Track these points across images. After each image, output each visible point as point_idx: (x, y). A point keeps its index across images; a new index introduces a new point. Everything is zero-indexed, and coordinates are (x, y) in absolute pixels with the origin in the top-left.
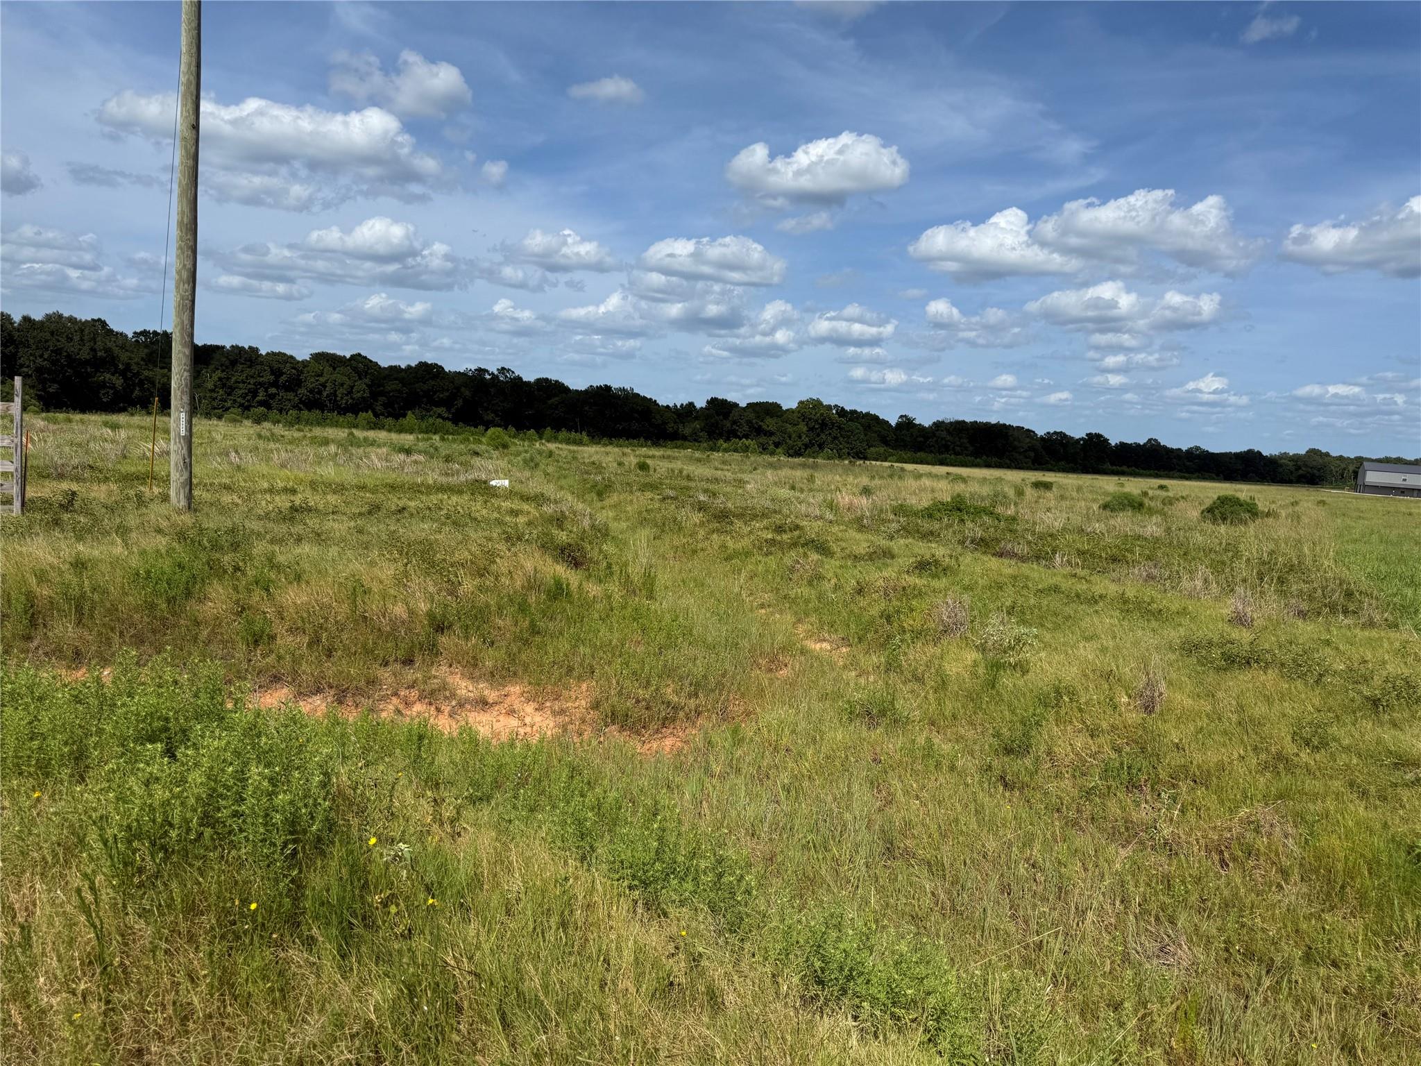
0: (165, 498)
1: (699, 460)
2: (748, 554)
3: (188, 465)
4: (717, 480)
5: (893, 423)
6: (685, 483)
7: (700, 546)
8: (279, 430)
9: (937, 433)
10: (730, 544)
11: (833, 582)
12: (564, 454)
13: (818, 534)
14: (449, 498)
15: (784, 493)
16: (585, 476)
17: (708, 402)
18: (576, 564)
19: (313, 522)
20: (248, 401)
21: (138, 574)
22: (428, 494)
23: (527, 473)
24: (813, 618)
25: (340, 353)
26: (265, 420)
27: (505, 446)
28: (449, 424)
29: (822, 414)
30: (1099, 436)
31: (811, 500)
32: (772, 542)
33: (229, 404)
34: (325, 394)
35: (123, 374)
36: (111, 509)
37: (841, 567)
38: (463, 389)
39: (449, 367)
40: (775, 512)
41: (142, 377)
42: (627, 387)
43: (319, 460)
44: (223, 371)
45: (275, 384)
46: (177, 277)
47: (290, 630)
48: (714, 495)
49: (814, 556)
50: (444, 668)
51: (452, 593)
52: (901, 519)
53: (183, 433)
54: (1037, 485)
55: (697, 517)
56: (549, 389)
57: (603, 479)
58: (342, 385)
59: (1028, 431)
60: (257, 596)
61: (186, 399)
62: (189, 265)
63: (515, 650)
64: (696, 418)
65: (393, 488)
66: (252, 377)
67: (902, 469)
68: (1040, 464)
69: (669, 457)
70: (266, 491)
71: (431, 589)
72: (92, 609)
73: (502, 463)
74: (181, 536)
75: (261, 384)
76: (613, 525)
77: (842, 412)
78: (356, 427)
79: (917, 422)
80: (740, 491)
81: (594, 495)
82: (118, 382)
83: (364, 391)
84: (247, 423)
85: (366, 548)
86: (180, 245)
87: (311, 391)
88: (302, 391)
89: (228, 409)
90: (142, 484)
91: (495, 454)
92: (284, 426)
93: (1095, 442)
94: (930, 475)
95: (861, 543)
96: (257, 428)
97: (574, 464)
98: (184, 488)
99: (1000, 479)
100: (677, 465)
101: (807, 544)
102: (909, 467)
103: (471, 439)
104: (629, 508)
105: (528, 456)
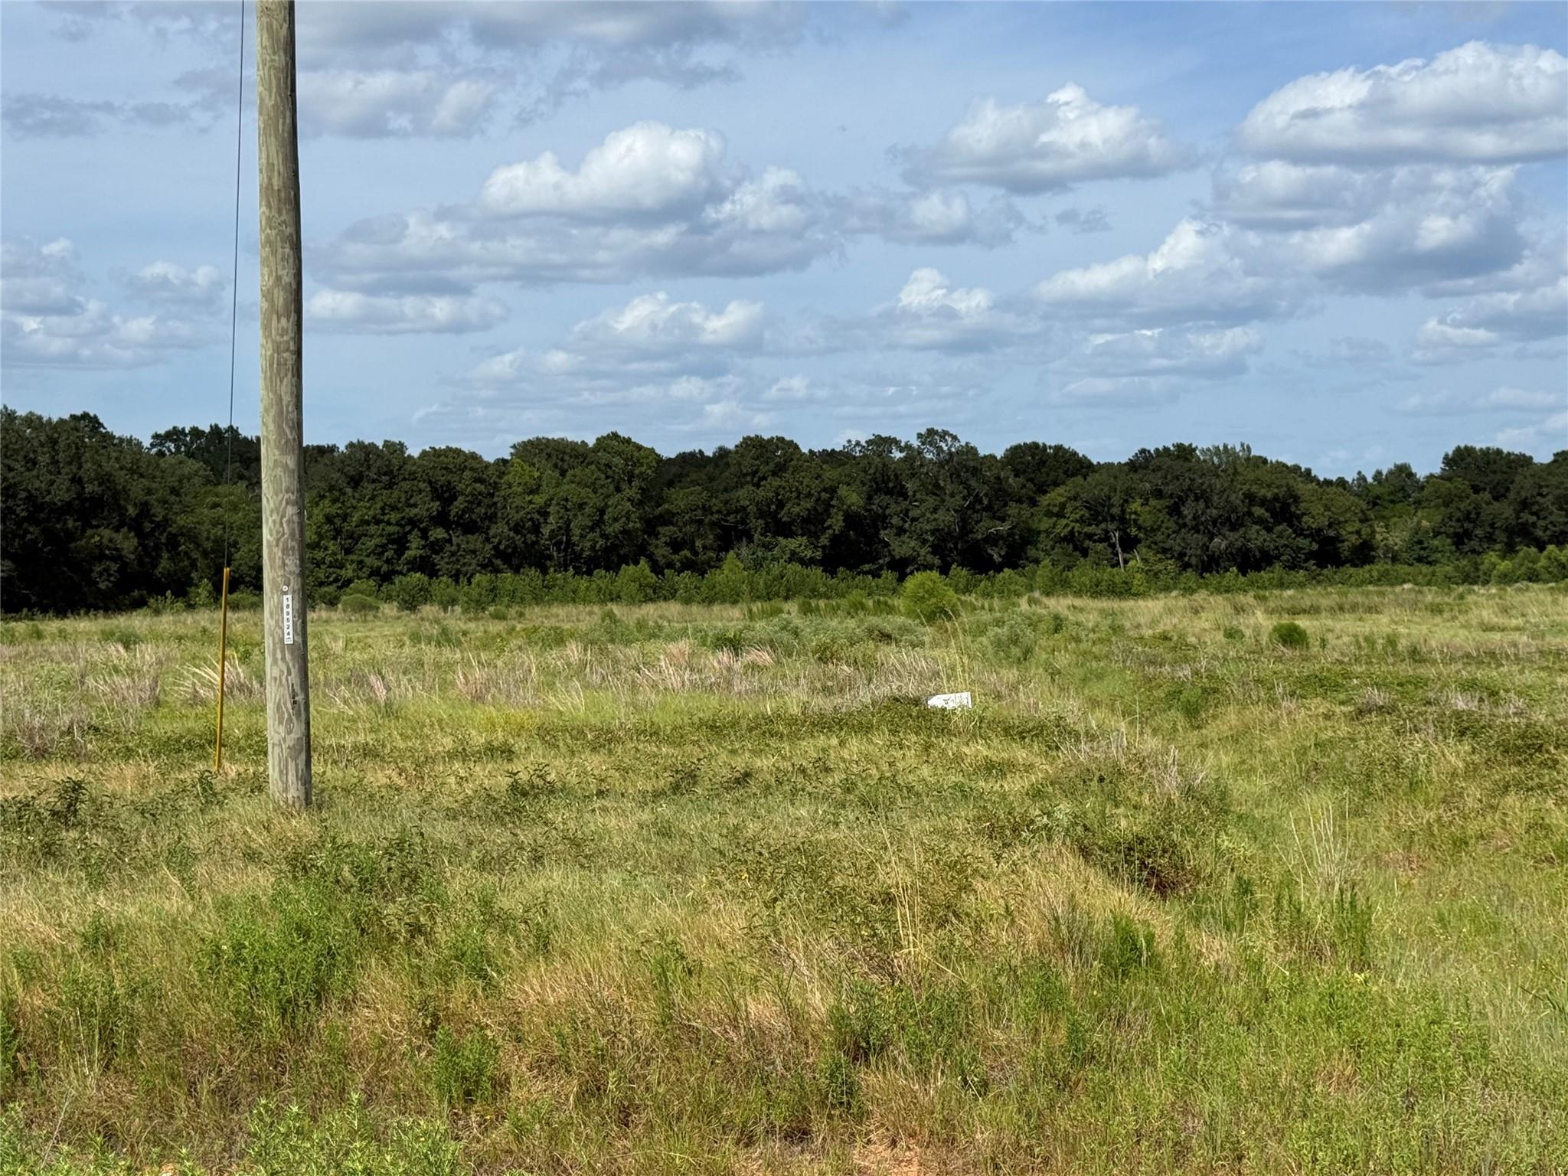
0: (258, 786)
1: (1436, 609)
3: (302, 708)
4: (1493, 656)
6: (1406, 670)
7: (1472, 828)
8: (455, 620)
12: (1091, 619)
14: (842, 744)
16: (1150, 670)
17: (1447, 461)
18: (1161, 886)
19: (559, 816)
20: (388, 561)
21: (218, 953)
22: (794, 737)
23: (1011, 675)
26: (425, 601)
27: (949, 614)
28: (817, 573)
33: (348, 572)
34: (546, 531)
35: (136, 526)
36: (149, 813)
38: (843, 491)
41: (173, 530)
43: (550, 678)
44: (334, 501)
45: (441, 519)
46: (265, 305)
47: (537, 1066)
48: (1493, 694)
50: (882, 1150)
51: (884, 967)
53: (289, 640)
55: (1455, 754)
56: (1042, 468)
57: (1196, 673)
58: (581, 506)
60: (462, 987)
61: (292, 563)
62: (287, 278)
63: (1042, 1102)
64: (1420, 503)
65: (715, 729)
66: (394, 508)
69: (1354, 607)
70: (452, 755)
71: (834, 959)
72: (132, 1034)
73: (950, 655)
74: (299, 864)
75: (413, 522)
76: (1239, 788)
78: (615, 598)
81: (1177, 715)
82: (127, 543)
83: (628, 516)
84: (389, 609)
85: (680, 870)
86: (268, 236)
87: (517, 528)
88: (499, 529)
89: (348, 582)
90: (200, 758)
91: (928, 633)
92: (466, 611)
96: (410, 620)
97: (1118, 644)
98: (295, 759)
100: (1381, 624)
103: (870, 603)
104: (1271, 743)
105: (1003, 631)
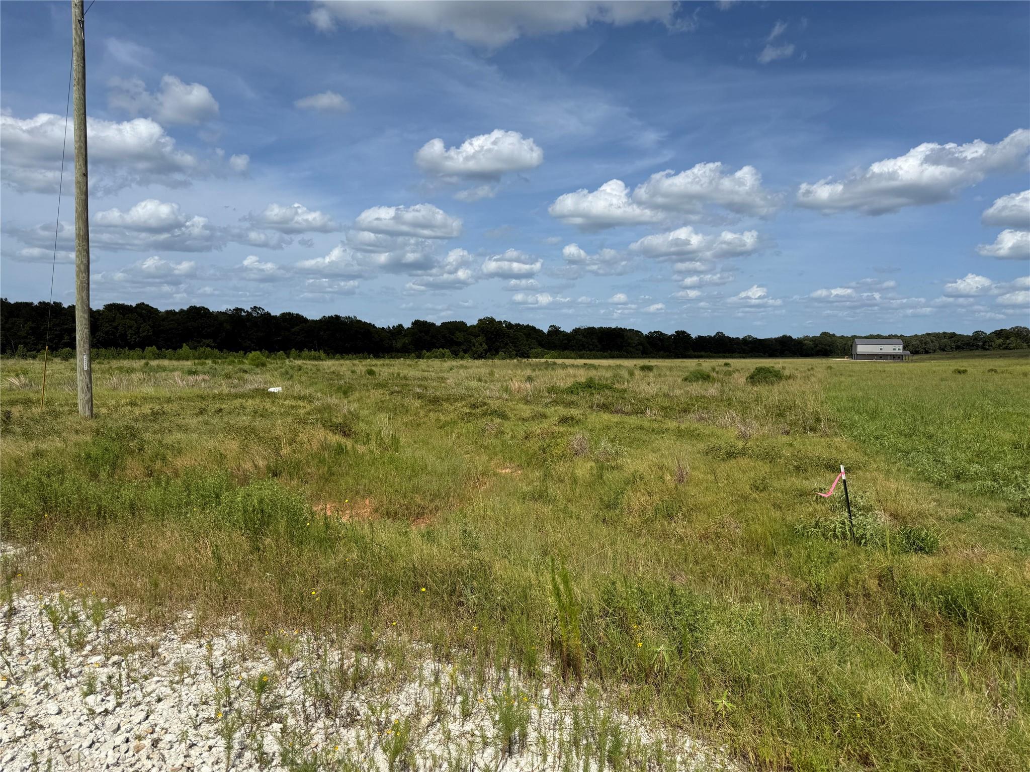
0: (75, 413)
1: (410, 366)
2: (455, 423)
3: (90, 389)
4: (425, 379)
5: (546, 331)
6: (403, 382)
7: (422, 421)
9: (576, 337)
10: (442, 418)
11: (510, 434)
12: (310, 367)
13: (498, 407)
14: (246, 401)
15: (474, 384)
16: (331, 382)
17: (413, 323)
18: (346, 434)
20: (55, 344)
22: (230, 399)
23: (290, 382)
24: (500, 456)
25: (128, 303)
27: (264, 365)
28: (216, 351)
29: (496, 328)
30: (684, 332)
31: (493, 387)
32: (470, 414)
33: (40, 347)
34: (117, 335)
37: (514, 425)
38: (225, 325)
39: (214, 308)
40: (469, 396)
42: (352, 315)
44: (33, 322)
48: (426, 388)
49: (498, 421)
52: (553, 396)
53: (86, 368)
54: (643, 368)
55: (417, 403)
56: (292, 320)
57: (345, 382)
58: (131, 327)
59: (637, 331)
63: (322, 484)
64: (405, 336)
65: (202, 397)
66: (57, 325)
67: (555, 363)
68: (646, 354)
69: (387, 365)
71: (265, 453)
73: (269, 377)
76: (362, 413)
77: (510, 325)
78: (144, 358)
79: (561, 330)
80: (443, 385)
81: (341, 394)
83: (148, 331)
84: (58, 360)
85: (214, 433)
89: (40, 351)
91: (258, 370)
93: (682, 336)
94: (573, 366)
95: (526, 411)
96: (66, 364)
97: (320, 374)
98: (88, 404)
99: (619, 366)
100: (395, 370)
101: (492, 414)
102: (559, 361)
103: (236, 361)
104: (368, 401)
105: (283, 370)
